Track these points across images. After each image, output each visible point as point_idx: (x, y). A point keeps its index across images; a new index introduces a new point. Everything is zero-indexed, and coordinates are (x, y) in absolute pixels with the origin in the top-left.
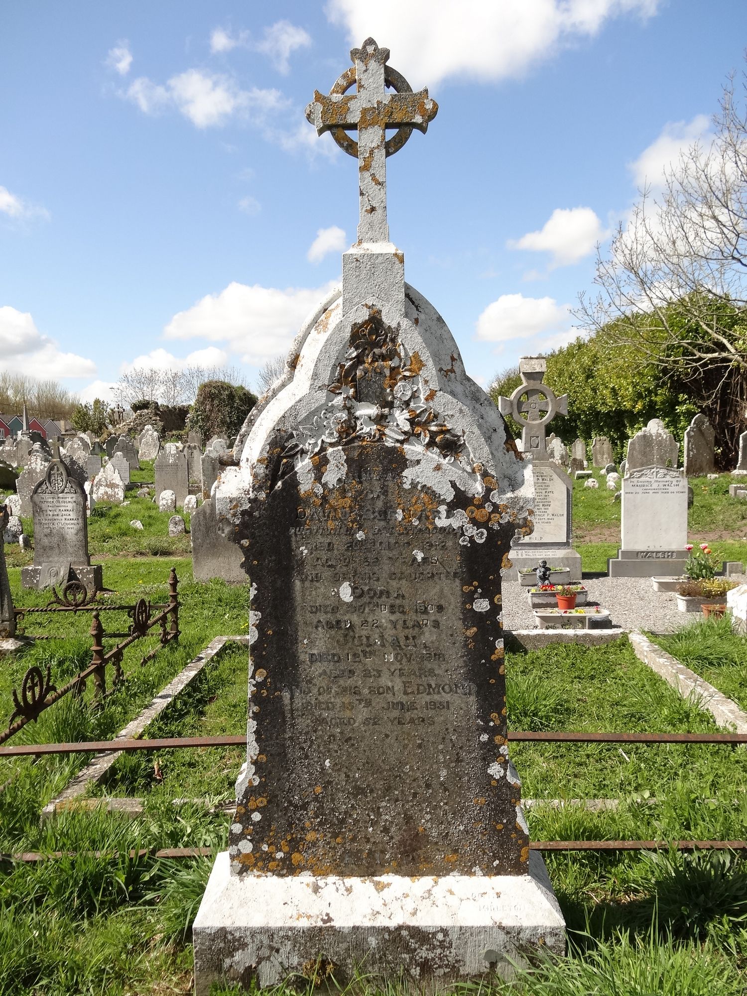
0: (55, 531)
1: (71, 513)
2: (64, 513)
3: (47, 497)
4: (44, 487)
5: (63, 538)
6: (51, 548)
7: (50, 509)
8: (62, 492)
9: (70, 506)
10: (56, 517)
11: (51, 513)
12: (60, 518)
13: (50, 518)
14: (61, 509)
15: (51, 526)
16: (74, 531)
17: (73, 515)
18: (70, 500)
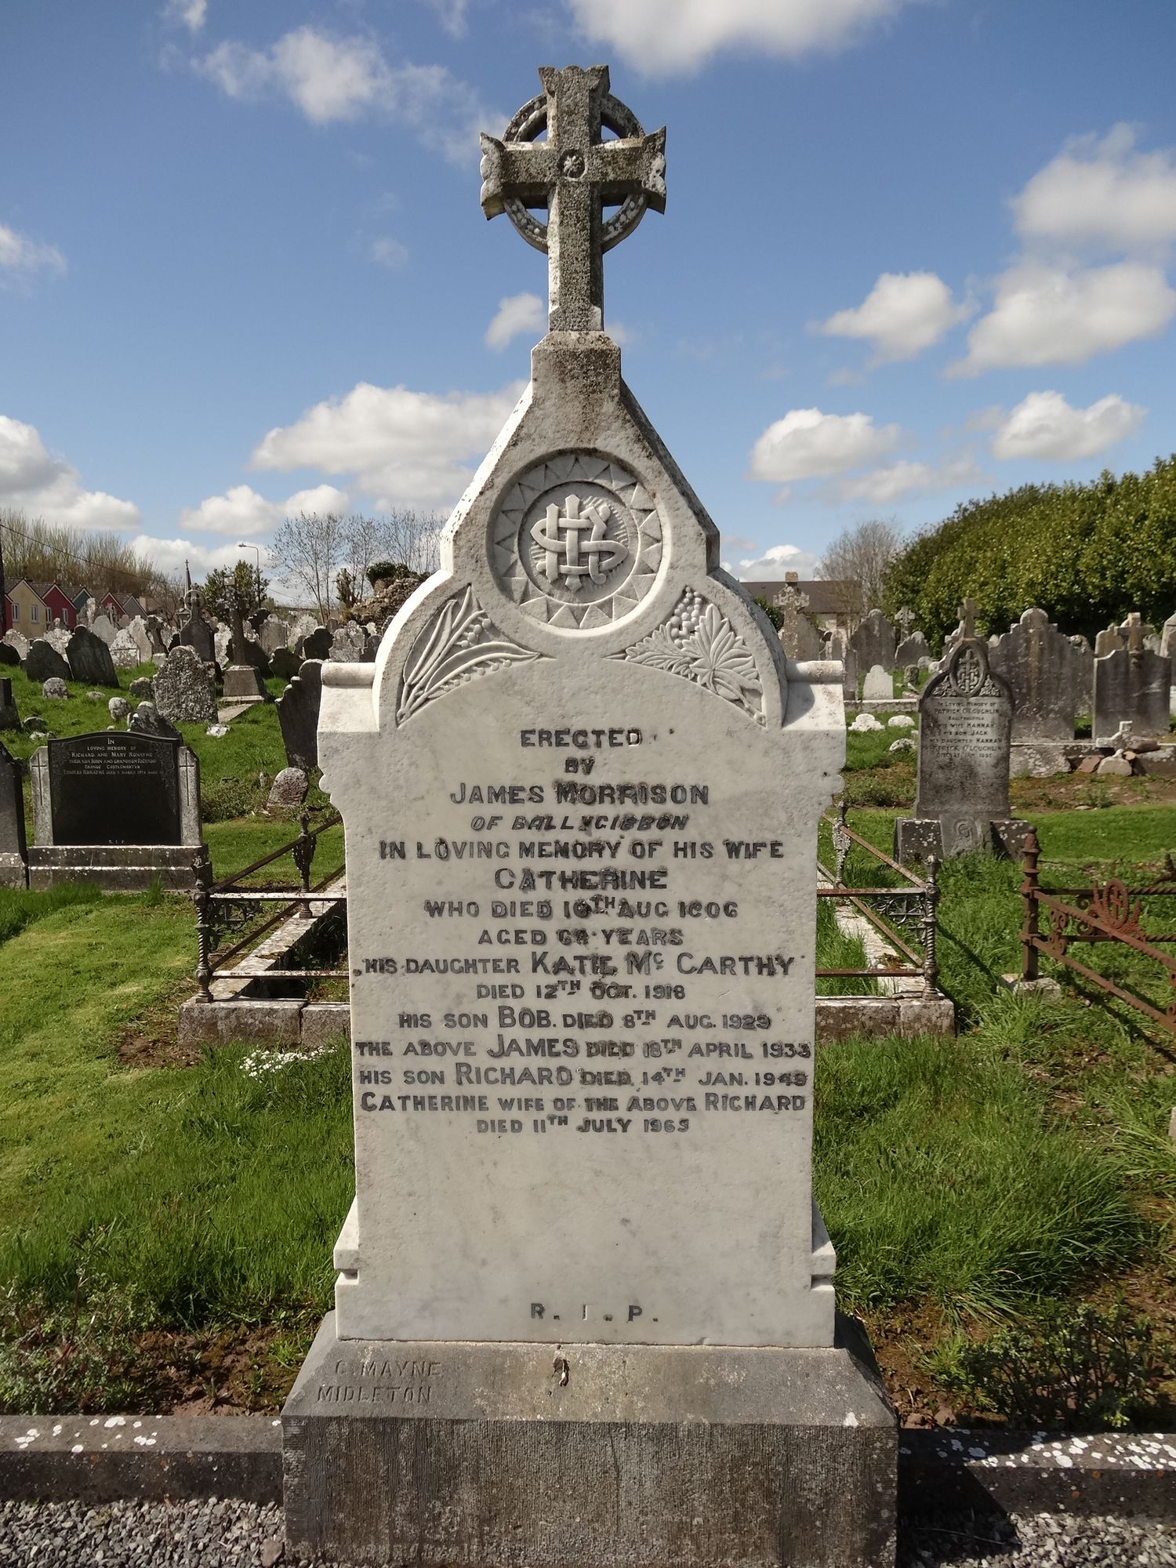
0: (957, 760)
1: (989, 730)
2: (976, 729)
3: (951, 703)
4: (944, 685)
5: (970, 772)
6: (949, 789)
7: (952, 722)
8: (976, 694)
9: (988, 719)
10: (961, 737)
11: (953, 730)
12: (969, 737)
13: (951, 737)
14: (972, 722)
15: (952, 751)
16: (991, 761)
17: (991, 734)
18: (988, 707)
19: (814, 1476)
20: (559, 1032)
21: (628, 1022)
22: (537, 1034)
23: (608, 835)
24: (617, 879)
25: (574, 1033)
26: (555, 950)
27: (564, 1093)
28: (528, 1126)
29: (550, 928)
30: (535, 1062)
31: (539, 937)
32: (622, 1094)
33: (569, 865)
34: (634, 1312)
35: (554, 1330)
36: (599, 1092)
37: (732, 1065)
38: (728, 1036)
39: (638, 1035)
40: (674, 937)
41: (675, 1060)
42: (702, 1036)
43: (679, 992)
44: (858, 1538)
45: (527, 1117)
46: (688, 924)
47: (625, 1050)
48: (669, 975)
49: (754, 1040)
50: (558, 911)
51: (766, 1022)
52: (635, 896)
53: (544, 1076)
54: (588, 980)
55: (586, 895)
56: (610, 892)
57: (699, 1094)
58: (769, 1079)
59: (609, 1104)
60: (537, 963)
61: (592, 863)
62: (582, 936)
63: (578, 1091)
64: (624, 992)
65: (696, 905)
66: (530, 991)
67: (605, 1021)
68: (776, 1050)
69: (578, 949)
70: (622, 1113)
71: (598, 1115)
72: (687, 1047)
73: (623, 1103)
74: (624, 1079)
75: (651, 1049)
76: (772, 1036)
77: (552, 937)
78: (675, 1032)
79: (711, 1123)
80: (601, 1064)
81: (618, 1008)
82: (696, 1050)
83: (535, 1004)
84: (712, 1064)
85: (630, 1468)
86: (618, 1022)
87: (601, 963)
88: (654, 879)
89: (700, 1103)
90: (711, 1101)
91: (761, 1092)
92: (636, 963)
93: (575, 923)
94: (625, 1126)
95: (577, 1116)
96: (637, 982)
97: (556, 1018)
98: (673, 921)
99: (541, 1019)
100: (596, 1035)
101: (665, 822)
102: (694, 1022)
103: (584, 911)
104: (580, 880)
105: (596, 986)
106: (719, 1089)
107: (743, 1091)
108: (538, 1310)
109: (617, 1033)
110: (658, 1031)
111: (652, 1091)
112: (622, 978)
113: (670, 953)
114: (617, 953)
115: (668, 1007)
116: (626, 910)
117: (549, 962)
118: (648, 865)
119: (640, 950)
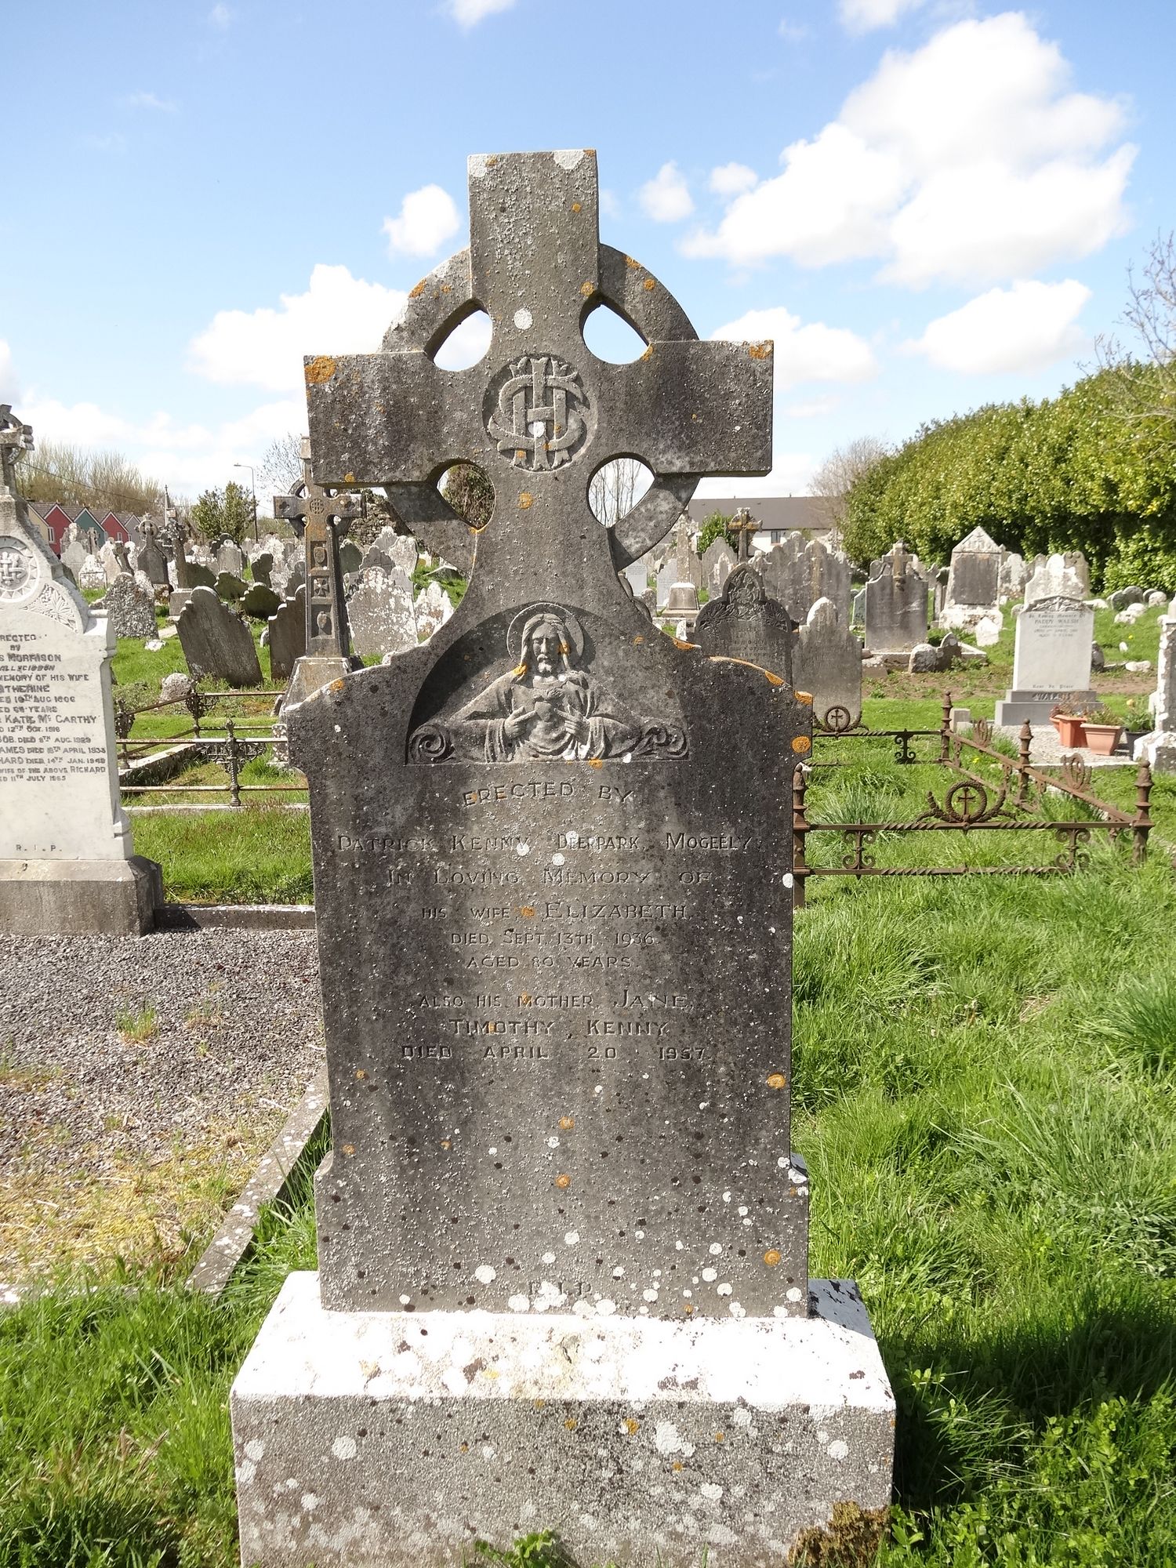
19: (108, 899)
20: (17, 744)
21: (41, 740)
22: (9, 745)
23: (27, 672)
24: (32, 688)
25: (22, 744)
26: (13, 714)
27: (21, 766)
28: (9, 779)
29: (11, 706)
30: (10, 755)
31: (7, 710)
32: (41, 767)
33: (15, 684)
34: (53, 847)
35: (25, 855)
36: (33, 766)
37: (79, 756)
38: (76, 745)
39: (45, 745)
40: (54, 709)
41: (59, 754)
42: (66, 745)
43: (57, 729)
44: (126, 922)
45: (9, 776)
46: (58, 705)
47: (41, 750)
48: (53, 723)
49: (85, 746)
50: (13, 700)
51: (89, 740)
52: (39, 694)
53: (13, 761)
54: (26, 725)
55: (22, 694)
56: (30, 693)
57: (68, 766)
58: (92, 761)
59: (37, 770)
60: (7, 719)
61: (23, 683)
62: (22, 709)
63: (26, 766)
64: (38, 729)
65: (60, 698)
66: (6, 730)
67: (32, 740)
68: (94, 750)
69: (21, 714)
70: (42, 774)
71: (34, 775)
72: (62, 750)
73: (42, 770)
74: (41, 761)
75: (50, 750)
76: (92, 745)
77: (12, 710)
78: (57, 744)
79: (73, 777)
80: (33, 756)
81: (37, 735)
82: (66, 750)
83: (9, 734)
84: (72, 755)
85: (45, 897)
86: (37, 740)
87: (29, 719)
88: (45, 688)
89: (69, 770)
90: (73, 769)
91: (90, 766)
92: (42, 719)
93: (19, 704)
94: (43, 778)
95: (26, 775)
96: (43, 725)
97: (16, 739)
98: (53, 704)
99: (10, 740)
100: (30, 745)
101: (46, 668)
102: (64, 740)
103: (22, 700)
104: (19, 689)
105: (29, 727)
106: (75, 765)
107: (83, 765)
108: (19, 847)
109: (37, 745)
110: (51, 744)
111: (51, 765)
112: (37, 724)
113: (53, 715)
114: (35, 715)
115: (54, 735)
116: (36, 700)
117: (12, 719)
118: (42, 683)
119: (43, 714)
